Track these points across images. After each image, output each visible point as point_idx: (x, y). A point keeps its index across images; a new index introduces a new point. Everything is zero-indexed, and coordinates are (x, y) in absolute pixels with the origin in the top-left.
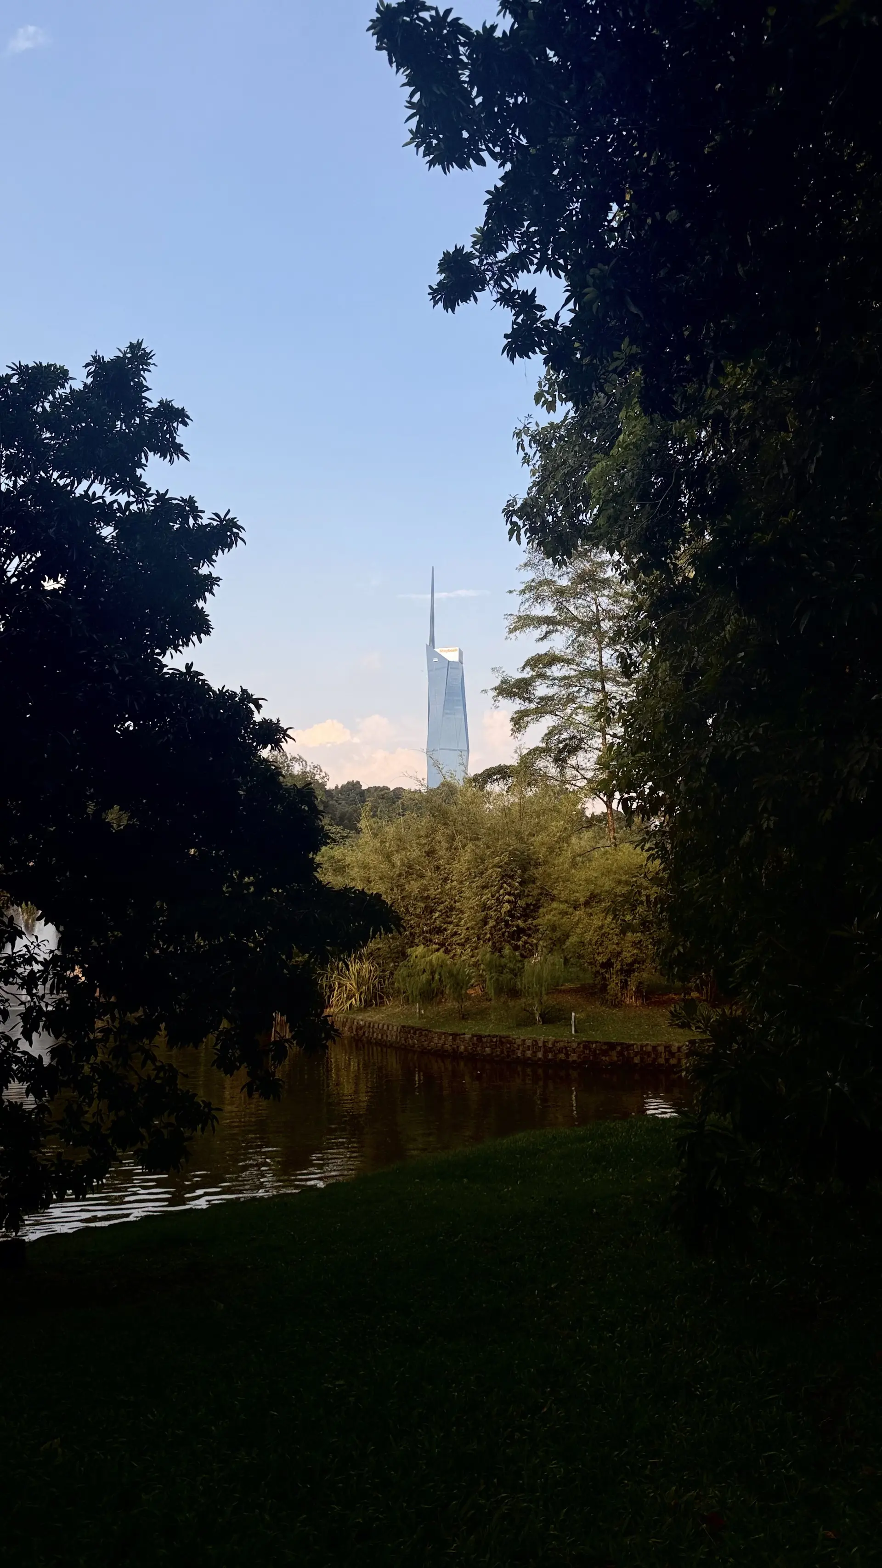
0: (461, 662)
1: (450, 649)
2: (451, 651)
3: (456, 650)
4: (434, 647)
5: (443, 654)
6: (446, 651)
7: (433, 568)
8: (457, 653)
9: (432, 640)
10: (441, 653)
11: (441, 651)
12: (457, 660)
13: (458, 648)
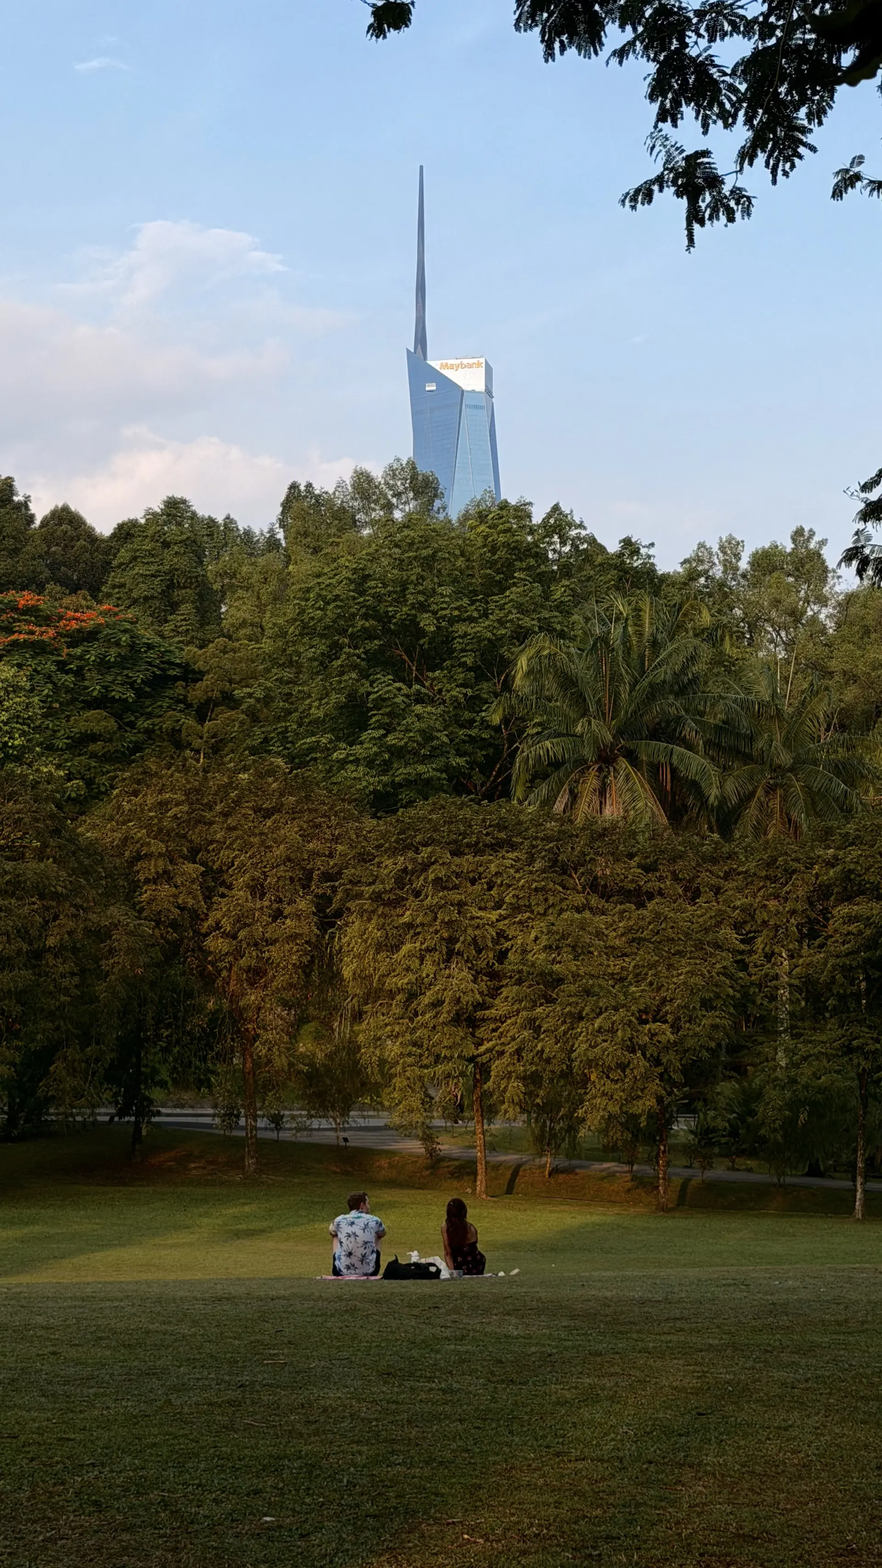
0: (489, 392)
1: (465, 361)
2: (470, 366)
3: (479, 365)
4: (425, 358)
5: (449, 374)
6: (457, 367)
7: (421, 168)
8: (482, 370)
9: (421, 339)
10: (443, 372)
11: (446, 366)
12: (481, 387)
13: (482, 360)
